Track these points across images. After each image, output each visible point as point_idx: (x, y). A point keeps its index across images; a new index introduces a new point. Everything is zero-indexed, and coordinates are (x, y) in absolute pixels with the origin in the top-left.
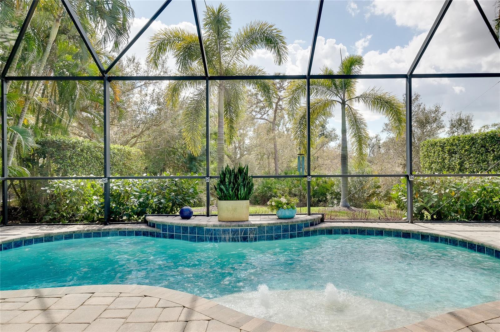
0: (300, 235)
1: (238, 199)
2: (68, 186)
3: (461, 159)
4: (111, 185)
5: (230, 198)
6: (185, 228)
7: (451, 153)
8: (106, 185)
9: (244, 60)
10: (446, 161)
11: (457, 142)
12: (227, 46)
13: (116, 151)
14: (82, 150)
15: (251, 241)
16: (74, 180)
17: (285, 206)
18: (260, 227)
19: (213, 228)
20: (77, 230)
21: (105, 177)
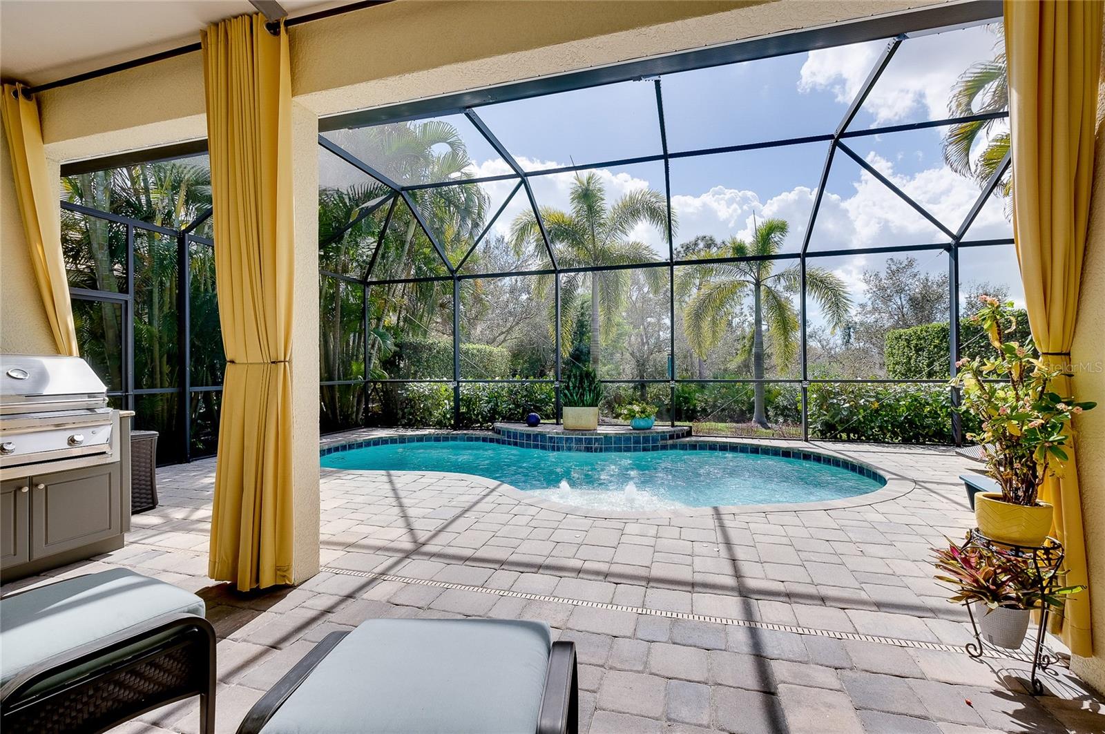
0: (655, 448)
1: (584, 406)
2: (422, 390)
3: (929, 358)
4: (461, 389)
5: (576, 404)
6: (528, 436)
7: (919, 350)
8: (456, 389)
9: (624, 237)
10: (912, 361)
11: (925, 334)
12: (602, 221)
13: (475, 351)
14: (438, 352)
15: (596, 451)
16: (428, 383)
17: (637, 415)
18: (606, 436)
19: (556, 436)
20: (427, 433)
21: (455, 380)
